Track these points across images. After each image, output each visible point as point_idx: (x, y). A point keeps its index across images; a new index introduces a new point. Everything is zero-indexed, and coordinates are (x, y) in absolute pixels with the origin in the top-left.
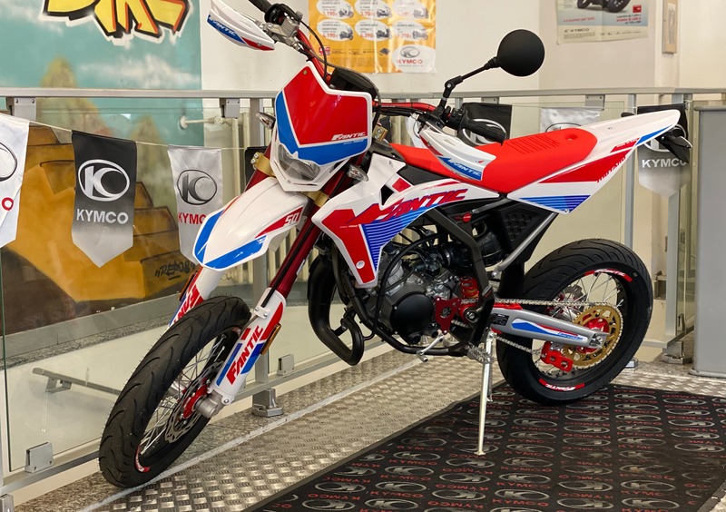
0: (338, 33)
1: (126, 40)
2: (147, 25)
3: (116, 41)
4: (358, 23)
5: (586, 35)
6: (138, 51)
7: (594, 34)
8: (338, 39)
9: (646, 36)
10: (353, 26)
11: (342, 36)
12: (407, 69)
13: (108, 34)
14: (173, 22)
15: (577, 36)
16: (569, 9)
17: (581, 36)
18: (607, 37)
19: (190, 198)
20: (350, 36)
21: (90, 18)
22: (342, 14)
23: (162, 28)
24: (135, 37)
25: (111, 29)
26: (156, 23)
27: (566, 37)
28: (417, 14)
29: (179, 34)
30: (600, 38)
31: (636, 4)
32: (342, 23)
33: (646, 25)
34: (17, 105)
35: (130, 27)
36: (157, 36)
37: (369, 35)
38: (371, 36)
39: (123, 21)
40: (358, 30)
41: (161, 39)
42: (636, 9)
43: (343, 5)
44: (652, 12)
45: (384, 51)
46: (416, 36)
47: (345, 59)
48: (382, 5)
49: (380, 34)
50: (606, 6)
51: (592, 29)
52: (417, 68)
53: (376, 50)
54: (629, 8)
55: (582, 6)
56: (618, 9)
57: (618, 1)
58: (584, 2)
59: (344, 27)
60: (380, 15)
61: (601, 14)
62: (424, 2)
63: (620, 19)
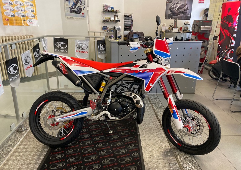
0: (10, 15)
4: (16, 13)
5: (72, 19)
7: (74, 18)
8: (11, 16)
9: (85, 20)
10: (15, 13)
11: (12, 16)
12: (31, 25)
15: (70, 19)
16: (68, 12)
17: (71, 19)
18: (77, 19)
20: (14, 16)
22: (11, 10)
27: (68, 19)
28: (32, 11)
30: (75, 19)
31: (83, 13)
32: (11, 12)
33: (85, 17)
37: (19, 16)
38: (20, 16)
40: (16, 15)
42: (83, 14)
43: (11, 8)
44: (86, 15)
45: (24, 20)
46: (32, 16)
47: (13, 22)
48: (22, 8)
49: (23, 16)
50: (76, 12)
51: (74, 17)
52: (33, 25)
53: (22, 20)
54: (81, 13)
55: (71, 12)
56: (79, 13)
57: (79, 11)
58: (71, 11)
59: (12, 14)
60: (22, 11)
61: (75, 14)
62: (33, 8)
63: (79, 16)
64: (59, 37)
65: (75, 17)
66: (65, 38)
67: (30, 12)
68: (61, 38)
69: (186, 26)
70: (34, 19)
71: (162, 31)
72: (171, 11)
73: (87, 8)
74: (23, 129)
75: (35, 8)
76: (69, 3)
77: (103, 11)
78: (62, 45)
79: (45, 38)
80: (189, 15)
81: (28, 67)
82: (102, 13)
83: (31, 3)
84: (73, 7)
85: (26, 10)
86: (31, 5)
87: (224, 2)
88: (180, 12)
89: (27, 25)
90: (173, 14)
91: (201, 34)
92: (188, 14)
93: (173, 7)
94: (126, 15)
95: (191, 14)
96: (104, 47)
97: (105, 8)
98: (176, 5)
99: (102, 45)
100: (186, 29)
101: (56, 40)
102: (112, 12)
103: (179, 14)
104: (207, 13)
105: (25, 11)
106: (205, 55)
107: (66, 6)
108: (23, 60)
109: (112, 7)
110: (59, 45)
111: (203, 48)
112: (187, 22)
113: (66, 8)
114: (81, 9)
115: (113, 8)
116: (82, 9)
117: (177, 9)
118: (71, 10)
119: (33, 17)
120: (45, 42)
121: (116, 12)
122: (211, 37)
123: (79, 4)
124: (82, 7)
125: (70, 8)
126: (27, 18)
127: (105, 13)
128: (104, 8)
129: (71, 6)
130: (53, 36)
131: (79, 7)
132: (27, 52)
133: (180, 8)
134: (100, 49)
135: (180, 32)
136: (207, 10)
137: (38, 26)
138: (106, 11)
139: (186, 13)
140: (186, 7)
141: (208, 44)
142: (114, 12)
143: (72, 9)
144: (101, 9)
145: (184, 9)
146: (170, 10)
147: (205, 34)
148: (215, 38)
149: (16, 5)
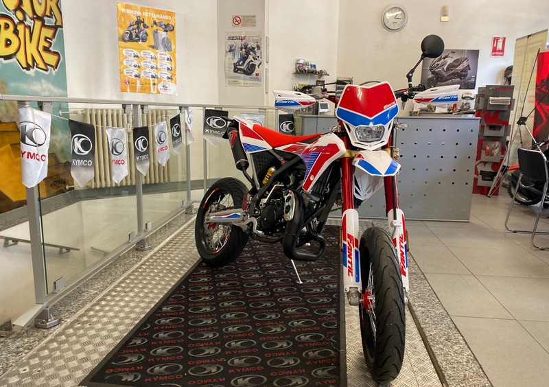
0: (133, 75)
1: (32, 72)
2: (42, 65)
3: (27, 72)
4: (143, 71)
5: (238, 83)
6: (38, 77)
8: (134, 77)
9: (260, 86)
10: (140, 72)
11: (136, 76)
12: (165, 92)
13: (23, 68)
14: (54, 64)
16: (230, 73)
17: (235, 84)
18: (246, 85)
19: (114, 152)
20: (139, 77)
21: (14, 60)
22: (135, 66)
23: (49, 67)
24: (36, 71)
25: (25, 66)
26: (46, 64)
27: (230, 84)
28: (168, 69)
29: (56, 70)
30: (243, 85)
31: (257, 73)
32: (135, 70)
33: (261, 81)
34: (45, 106)
35: (34, 65)
36: (47, 70)
37: (147, 76)
38: (149, 77)
39: (30, 62)
40: (142, 75)
41: (48, 72)
42: (257, 75)
43: (135, 63)
44: (263, 76)
45: (154, 84)
46: (168, 78)
47: (136, 86)
48: (153, 64)
49: (153, 77)
50: (245, 72)
51: (240, 81)
52: (168, 93)
53: (152, 83)
54: (254, 74)
55: (235, 72)
56: (250, 74)
57: (250, 70)
58: (236, 70)
59: (136, 72)
60: (152, 68)
61: (243, 76)
62: (171, 64)
63: (250, 78)
64: (214, 109)
65: (242, 81)
66: (224, 109)
67: (166, 71)
68: (217, 109)
69: (465, 101)
70: (170, 83)
71: (415, 110)
72: (433, 73)
73: (265, 65)
74: (147, 247)
75: (175, 64)
76: (234, 55)
77: (295, 71)
78: (217, 123)
79: (190, 109)
80: (473, 80)
81: (162, 149)
82: (293, 76)
83: (168, 56)
84: (240, 63)
85: (159, 67)
86: (168, 59)
87: (541, 52)
88: (453, 74)
89: (159, 92)
90: (438, 78)
91: (492, 114)
92: (470, 78)
93: (438, 65)
94: (340, 79)
95: (475, 78)
96: (292, 127)
97: (299, 67)
98: (443, 60)
99: (287, 123)
100: (465, 107)
101: (209, 113)
102: (313, 73)
103: (451, 79)
104: (510, 76)
105: (157, 69)
106: (502, 156)
107: (227, 61)
108: (156, 134)
109: (311, 66)
110: (213, 122)
111: (498, 141)
112: (468, 94)
113: (227, 65)
114: (253, 66)
115: (315, 66)
116: (257, 67)
117: (445, 68)
118: (235, 68)
119: (170, 80)
120: (190, 116)
121: (321, 73)
122: (513, 118)
123: (250, 58)
124: (257, 63)
125: (235, 65)
126: (160, 81)
127: (298, 75)
128: (298, 65)
129: (236, 61)
130: (204, 106)
131: (251, 63)
132: (162, 124)
133: (451, 67)
134: (284, 130)
135: (451, 113)
136: (509, 69)
137: (177, 95)
138: (301, 71)
139: (465, 76)
140: (465, 64)
141: (507, 133)
142: (316, 73)
143: (238, 67)
144: (293, 69)
145: (460, 68)
146: (431, 70)
147: (501, 113)
148: (522, 121)
149: (144, 59)
